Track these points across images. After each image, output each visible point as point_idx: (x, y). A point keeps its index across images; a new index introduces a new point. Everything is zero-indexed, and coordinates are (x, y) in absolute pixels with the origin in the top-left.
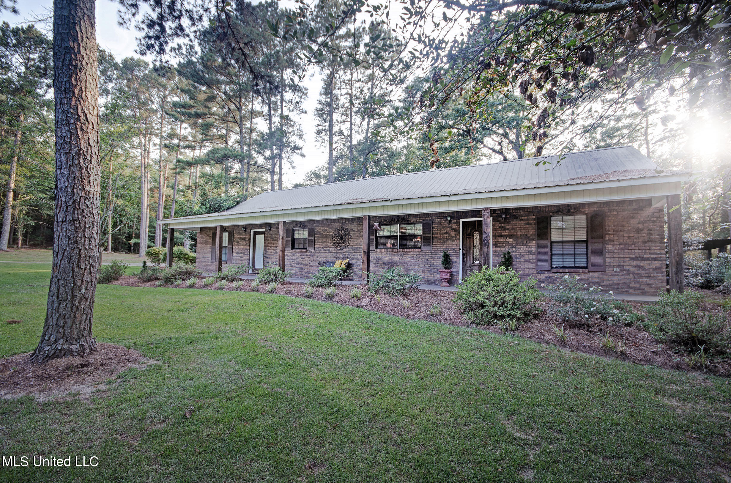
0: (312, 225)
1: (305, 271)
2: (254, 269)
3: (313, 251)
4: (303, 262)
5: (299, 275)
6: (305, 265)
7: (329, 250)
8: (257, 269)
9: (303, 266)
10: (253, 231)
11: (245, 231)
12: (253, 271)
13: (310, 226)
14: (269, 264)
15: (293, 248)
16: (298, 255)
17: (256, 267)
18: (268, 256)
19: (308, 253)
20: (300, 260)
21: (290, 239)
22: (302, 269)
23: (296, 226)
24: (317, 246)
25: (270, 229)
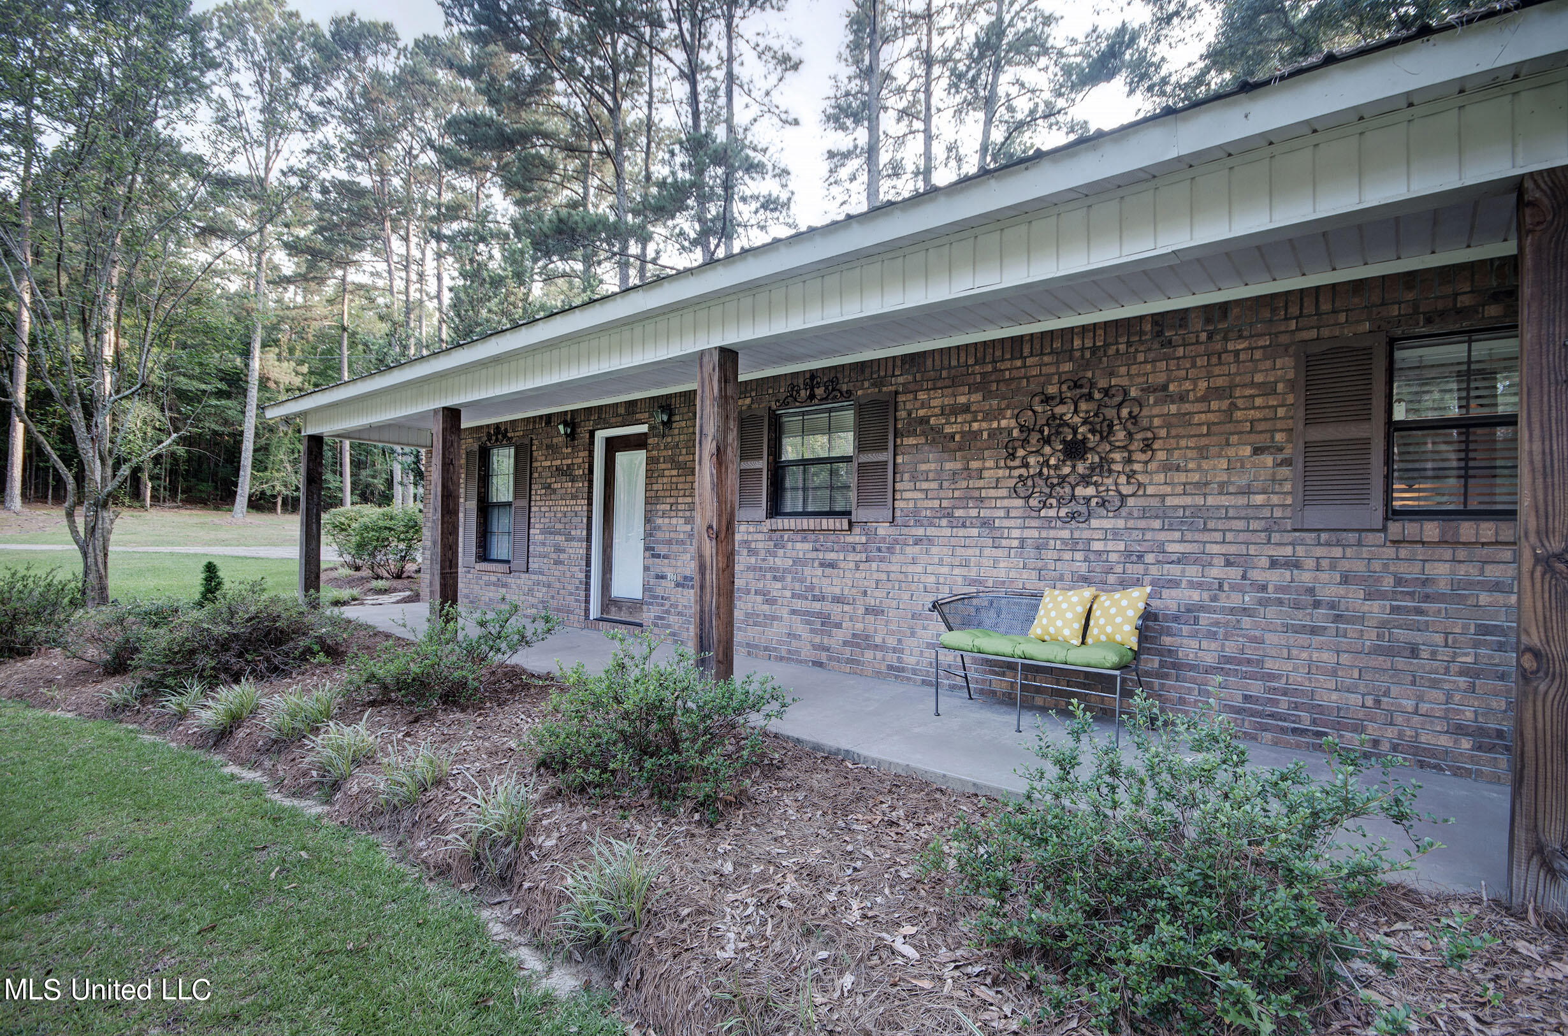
0: (879, 383)
1: (840, 635)
2: (608, 602)
3: (883, 530)
4: (832, 585)
5: (807, 652)
6: (838, 600)
7: (986, 523)
8: (617, 603)
9: (827, 607)
10: (601, 435)
11: (572, 436)
12: (605, 608)
13: (865, 391)
14: (669, 584)
15: (775, 509)
16: (803, 548)
17: (618, 591)
18: (662, 549)
19: (857, 537)
20: (814, 574)
21: (762, 464)
22: (826, 622)
23: (791, 399)
24: (909, 496)
25: (668, 424)
